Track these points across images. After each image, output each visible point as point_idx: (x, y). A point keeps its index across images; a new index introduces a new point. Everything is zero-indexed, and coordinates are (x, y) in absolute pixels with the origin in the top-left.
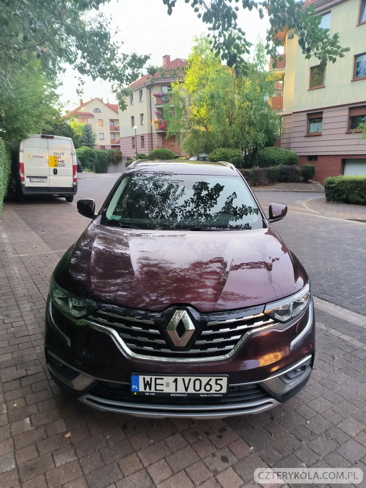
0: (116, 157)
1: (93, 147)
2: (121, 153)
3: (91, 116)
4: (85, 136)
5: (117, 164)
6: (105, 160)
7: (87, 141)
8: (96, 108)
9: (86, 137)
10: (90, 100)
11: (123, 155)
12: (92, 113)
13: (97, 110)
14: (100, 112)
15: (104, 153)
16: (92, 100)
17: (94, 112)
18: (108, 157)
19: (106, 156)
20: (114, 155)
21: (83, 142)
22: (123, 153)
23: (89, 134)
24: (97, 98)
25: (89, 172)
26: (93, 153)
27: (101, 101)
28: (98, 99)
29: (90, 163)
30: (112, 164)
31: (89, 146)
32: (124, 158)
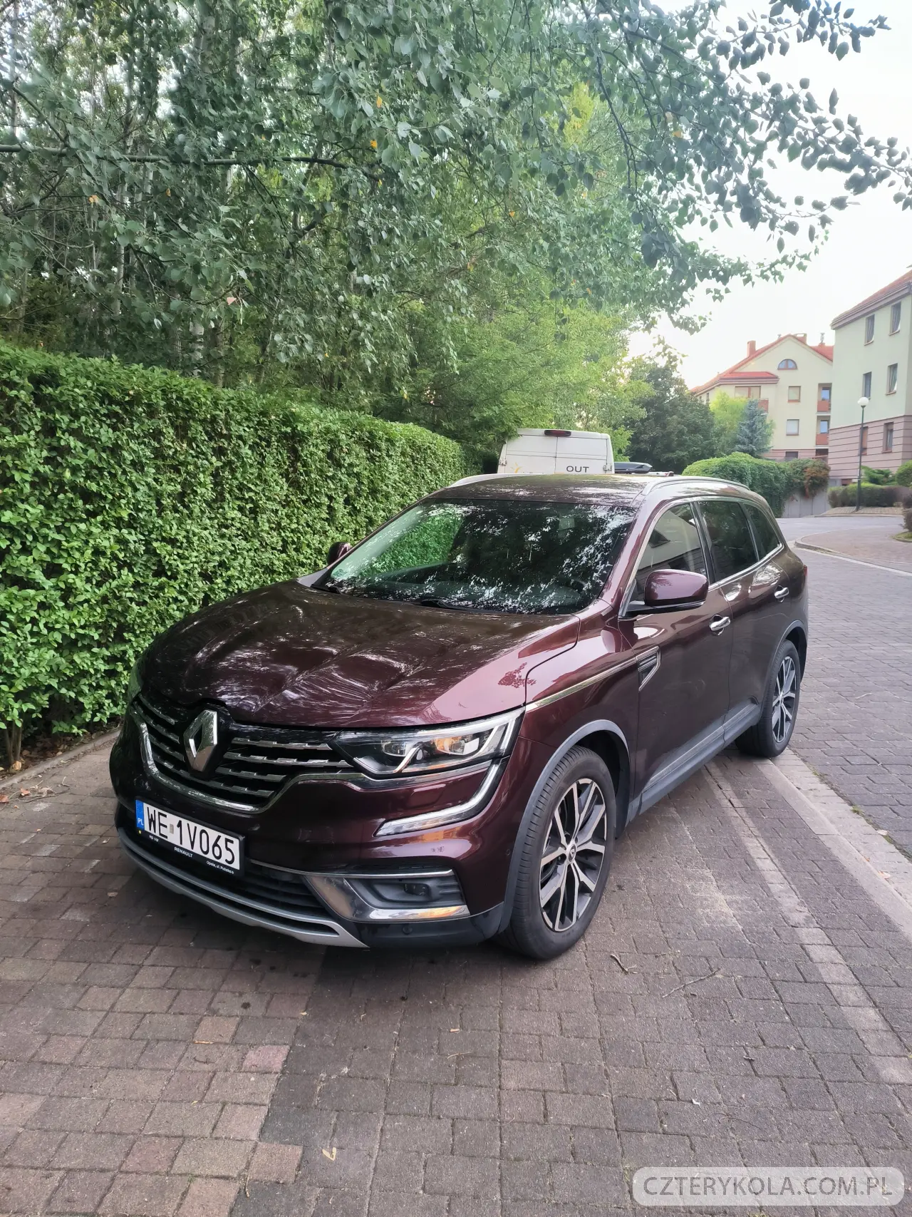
0: (812, 478)
1: (762, 455)
2: (827, 469)
3: (771, 379)
4: (743, 428)
5: (813, 495)
6: (778, 485)
7: (746, 440)
8: (787, 360)
9: (747, 431)
10: (776, 339)
11: (831, 474)
12: (774, 371)
13: (789, 365)
14: (795, 368)
16: (780, 340)
17: (779, 369)
18: (789, 478)
19: (783, 477)
20: (806, 474)
22: (832, 467)
23: (754, 424)
24: (789, 336)
27: (802, 340)
28: (794, 337)
30: (797, 496)
31: (752, 453)
32: (835, 481)
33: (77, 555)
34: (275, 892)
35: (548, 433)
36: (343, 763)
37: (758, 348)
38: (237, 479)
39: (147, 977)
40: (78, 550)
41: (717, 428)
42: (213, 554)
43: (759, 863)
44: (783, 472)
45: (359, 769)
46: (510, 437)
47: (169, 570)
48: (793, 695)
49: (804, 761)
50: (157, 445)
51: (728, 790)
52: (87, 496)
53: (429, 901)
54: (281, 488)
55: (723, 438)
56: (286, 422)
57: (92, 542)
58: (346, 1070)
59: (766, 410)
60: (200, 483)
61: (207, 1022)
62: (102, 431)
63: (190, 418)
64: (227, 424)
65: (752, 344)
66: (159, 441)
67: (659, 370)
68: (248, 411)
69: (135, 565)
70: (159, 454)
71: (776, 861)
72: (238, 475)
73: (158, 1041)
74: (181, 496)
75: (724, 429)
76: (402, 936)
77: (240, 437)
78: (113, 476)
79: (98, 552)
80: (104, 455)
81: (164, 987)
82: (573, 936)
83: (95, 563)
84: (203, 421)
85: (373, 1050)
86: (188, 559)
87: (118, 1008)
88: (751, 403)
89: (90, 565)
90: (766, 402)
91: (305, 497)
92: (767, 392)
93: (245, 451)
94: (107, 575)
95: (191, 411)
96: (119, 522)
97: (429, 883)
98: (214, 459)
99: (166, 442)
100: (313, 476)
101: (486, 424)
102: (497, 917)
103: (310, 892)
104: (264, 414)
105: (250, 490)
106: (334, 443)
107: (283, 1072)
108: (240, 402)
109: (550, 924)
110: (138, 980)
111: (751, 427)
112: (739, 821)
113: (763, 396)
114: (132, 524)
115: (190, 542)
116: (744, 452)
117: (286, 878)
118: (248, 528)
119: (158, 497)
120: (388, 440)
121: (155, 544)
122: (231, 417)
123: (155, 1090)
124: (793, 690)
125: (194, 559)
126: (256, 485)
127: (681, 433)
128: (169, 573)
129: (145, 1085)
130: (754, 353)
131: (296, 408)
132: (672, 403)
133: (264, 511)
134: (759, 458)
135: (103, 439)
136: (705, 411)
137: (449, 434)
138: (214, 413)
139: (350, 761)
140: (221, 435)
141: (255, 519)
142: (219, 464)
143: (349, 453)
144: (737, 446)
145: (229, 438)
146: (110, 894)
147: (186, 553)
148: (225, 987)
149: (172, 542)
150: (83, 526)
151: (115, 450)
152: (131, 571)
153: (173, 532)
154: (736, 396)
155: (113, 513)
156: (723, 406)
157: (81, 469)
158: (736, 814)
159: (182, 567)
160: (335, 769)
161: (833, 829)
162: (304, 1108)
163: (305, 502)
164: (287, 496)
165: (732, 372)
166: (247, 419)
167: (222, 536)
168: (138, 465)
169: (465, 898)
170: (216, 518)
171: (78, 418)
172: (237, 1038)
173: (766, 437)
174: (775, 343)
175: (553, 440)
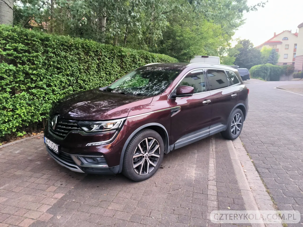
3: (280, 43)
4: (270, 56)
6: (278, 72)
7: (271, 60)
9: (271, 57)
12: (281, 41)
15: (279, 68)
16: (284, 32)
17: (283, 40)
19: (280, 70)
21: (268, 60)
23: (274, 55)
25: (261, 80)
26: (267, 68)
29: (263, 74)
30: (284, 75)
33: (55, 82)
34: (66, 159)
35: (202, 57)
36: (79, 128)
37: (277, 34)
38: (104, 66)
39: (45, 177)
40: (56, 81)
41: (262, 56)
42: (97, 84)
43: (210, 165)
44: (280, 68)
45: (83, 130)
46: (192, 58)
47: (84, 87)
48: (241, 124)
49: (242, 141)
50: (79, 57)
51: (214, 147)
52: (58, 68)
53: (98, 163)
54: (118, 69)
55: (264, 59)
56: (119, 52)
57: (59, 79)
58: (74, 200)
59: (278, 51)
60: (93, 67)
61: (51, 187)
62: (62, 53)
63: (90, 50)
64: (101, 53)
65: (275, 33)
66: (80, 56)
67: (246, 41)
68: (107, 49)
69: (73, 85)
70: (80, 59)
71: (215, 165)
72: (105, 65)
73: (39, 190)
74: (87, 70)
75: (264, 57)
76: (92, 171)
77: (105, 56)
78: (65, 64)
79: (61, 82)
80: (62, 59)
81: (47, 179)
82: (147, 177)
83: (61, 84)
84: (93, 51)
85: (83, 197)
86: (89, 85)
87: (35, 182)
88: (273, 50)
89: (59, 85)
90: (278, 49)
91: (125, 71)
92: (278, 47)
93: (107, 59)
94: (64, 88)
95: (89, 49)
96: (68, 75)
97: (98, 159)
98: (97, 61)
99: (82, 56)
100: (127, 66)
101: (185, 54)
102: (117, 169)
103: (71, 158)
104: (113, 50)
105: (108, 69)
106: (134, 58)
107: (60, 199)
108: (105, 47)
109: (138, 173)
110: (43, 177)
111: (273, 56)
112: (212, 154)
113: (277, 48)
114: (72, 75)
115: (90, 81)
116: (270, 63)
117: (67, 155)
118: (108, 78)
119: (80, 70)
120: (152, 58)
121: (79, 81)
122: (102, 51)
123: (31, 200)
124: (240, 122)
125: (91, 85)
126: (110, 68)
127: (251, 58)
128: (84, 88)
129: (30, 198)
130: (275, 36)
131: (122, 49)
132: (249, 50)
133: (112, 74)
134: (274, 65)
135: (62, 55)
136: (259, 52)
137: (175, 57)
138: (97, 49)
139: (81, 128)
140: (99, 55)
141: (110, 76)
142: (99, 62)
143: (139, 60)
144: (268, 62)
145: (102, 56)
146: (48, 159)
147: (89, 83)
148: (60, 180)
149: (84, 81)
150: (57, 75)
151: (65, 57)
152: (72, 87)
153: (84, 78)
154: (269, 48)
155: (66, 73)
156: (265, 51)
157: (55, 62)
158: (212, 153)
159: (87, 87)
160: (78, 130)
161: (237, 158)
162: (59, 207)
163: (125, 73)
164: (120, 71)
165: (268, 41)
166: (107, 51)
167: (100, 80)
168: (72, 61)
169: (107, 163)
170: (98, 75)
171: (54, 50)
172: (55, 191)
173: (277, 59)
174: (282, 33)
175: (204, 59)
